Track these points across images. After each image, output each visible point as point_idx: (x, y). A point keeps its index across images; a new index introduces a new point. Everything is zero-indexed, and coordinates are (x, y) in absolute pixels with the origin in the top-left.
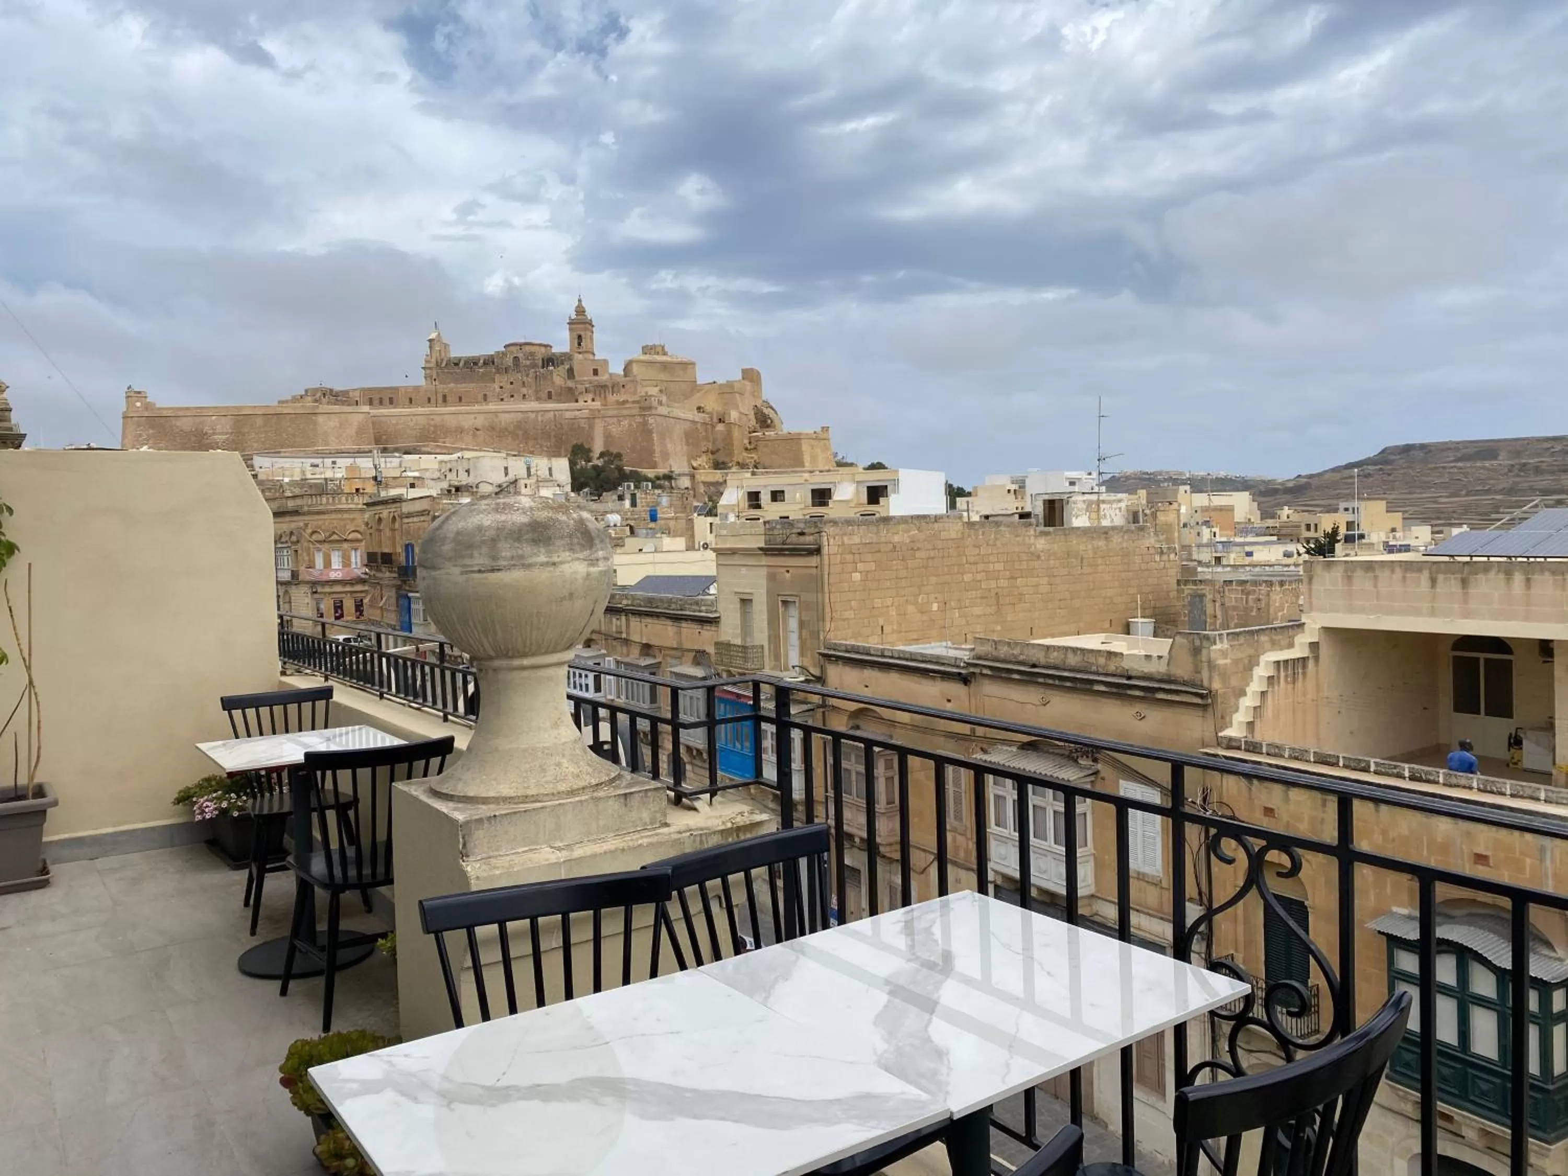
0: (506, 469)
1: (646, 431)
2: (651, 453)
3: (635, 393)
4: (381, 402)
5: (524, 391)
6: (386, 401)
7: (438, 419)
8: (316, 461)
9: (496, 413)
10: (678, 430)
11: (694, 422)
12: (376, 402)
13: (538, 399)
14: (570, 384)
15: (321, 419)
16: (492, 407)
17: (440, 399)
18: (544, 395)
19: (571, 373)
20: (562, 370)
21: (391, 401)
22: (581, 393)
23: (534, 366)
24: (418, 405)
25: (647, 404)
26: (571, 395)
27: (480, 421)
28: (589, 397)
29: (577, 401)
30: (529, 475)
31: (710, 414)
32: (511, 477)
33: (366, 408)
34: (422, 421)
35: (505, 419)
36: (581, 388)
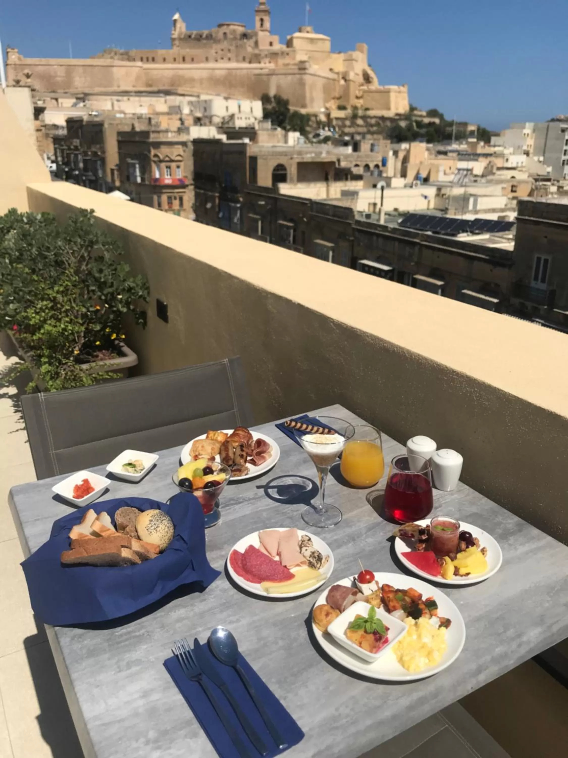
0: (227, 108)
1: (302, 84)
2: (304, 97)
3: (294, 58)
4: (148, 59)
5: (229, 55)
6: (150, 59)
7: (181, 72)
8: (120, 98)
9: (213, 69)
10: (320, 83)
11: (328, 78)
12: (145, 59)
13: (238, 61)
14: (256, 51)
15: (115, 69)
16: (211, 65)
17: (181, 59)
18: (241, 58)
19: (256, 43)
20: (251, 42)
21: (153, 59)
22: (263, 58)
23: (235, 39)
24: (169, 63)
25: (302, 66)
26: (256, 58)
27: (205, 74)
28: (267, 60)
29: (260, 62)
30: (240, 111)
31: (338, 73)
32: (230, 112)
33: (139, 64)
34: (171, 73)
35: (218, 73)
36: (263, 54)
